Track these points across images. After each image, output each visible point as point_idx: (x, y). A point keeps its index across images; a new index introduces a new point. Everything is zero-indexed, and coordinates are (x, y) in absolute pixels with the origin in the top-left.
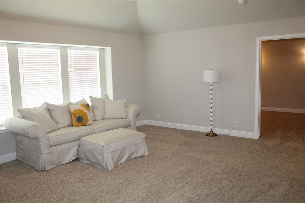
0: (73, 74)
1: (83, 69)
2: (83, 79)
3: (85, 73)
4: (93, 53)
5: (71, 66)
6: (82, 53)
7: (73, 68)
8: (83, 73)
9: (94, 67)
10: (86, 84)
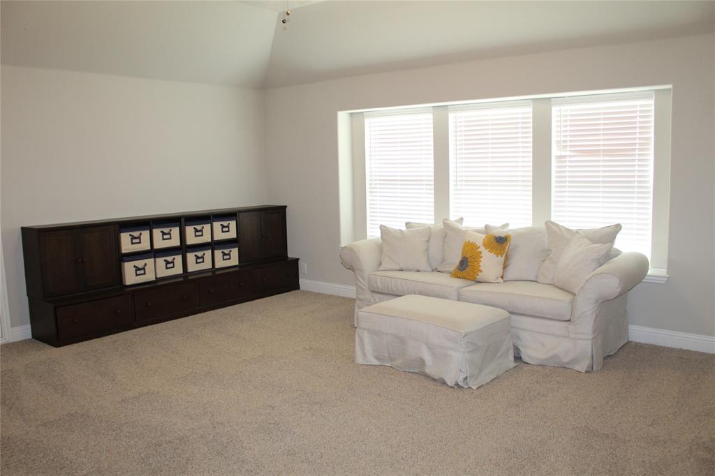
0: (568, 164)
1: (599, 151)
2: (598, 177)
3: (603, 161)
4: (636, 106)
5: (566, 144)
6: (599, 109)
7: (568, 149)
8: (599, 161)
9: (637, 147)
10: (603, 192)
